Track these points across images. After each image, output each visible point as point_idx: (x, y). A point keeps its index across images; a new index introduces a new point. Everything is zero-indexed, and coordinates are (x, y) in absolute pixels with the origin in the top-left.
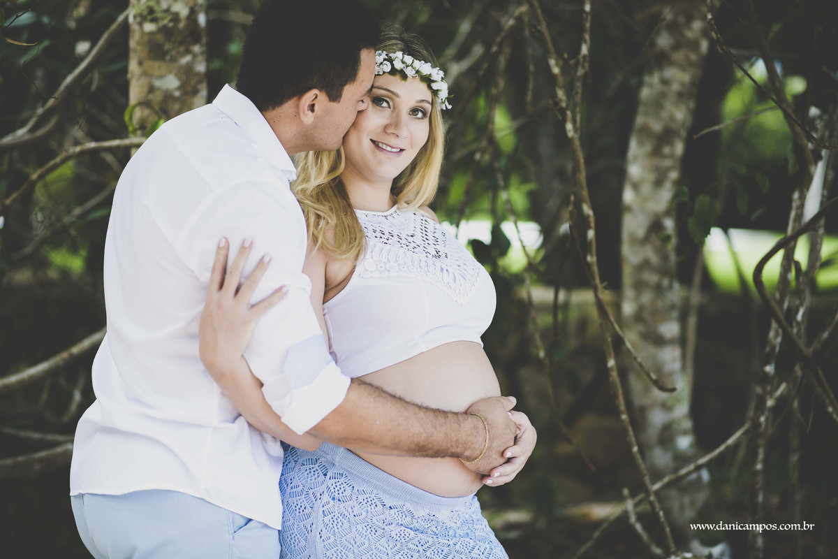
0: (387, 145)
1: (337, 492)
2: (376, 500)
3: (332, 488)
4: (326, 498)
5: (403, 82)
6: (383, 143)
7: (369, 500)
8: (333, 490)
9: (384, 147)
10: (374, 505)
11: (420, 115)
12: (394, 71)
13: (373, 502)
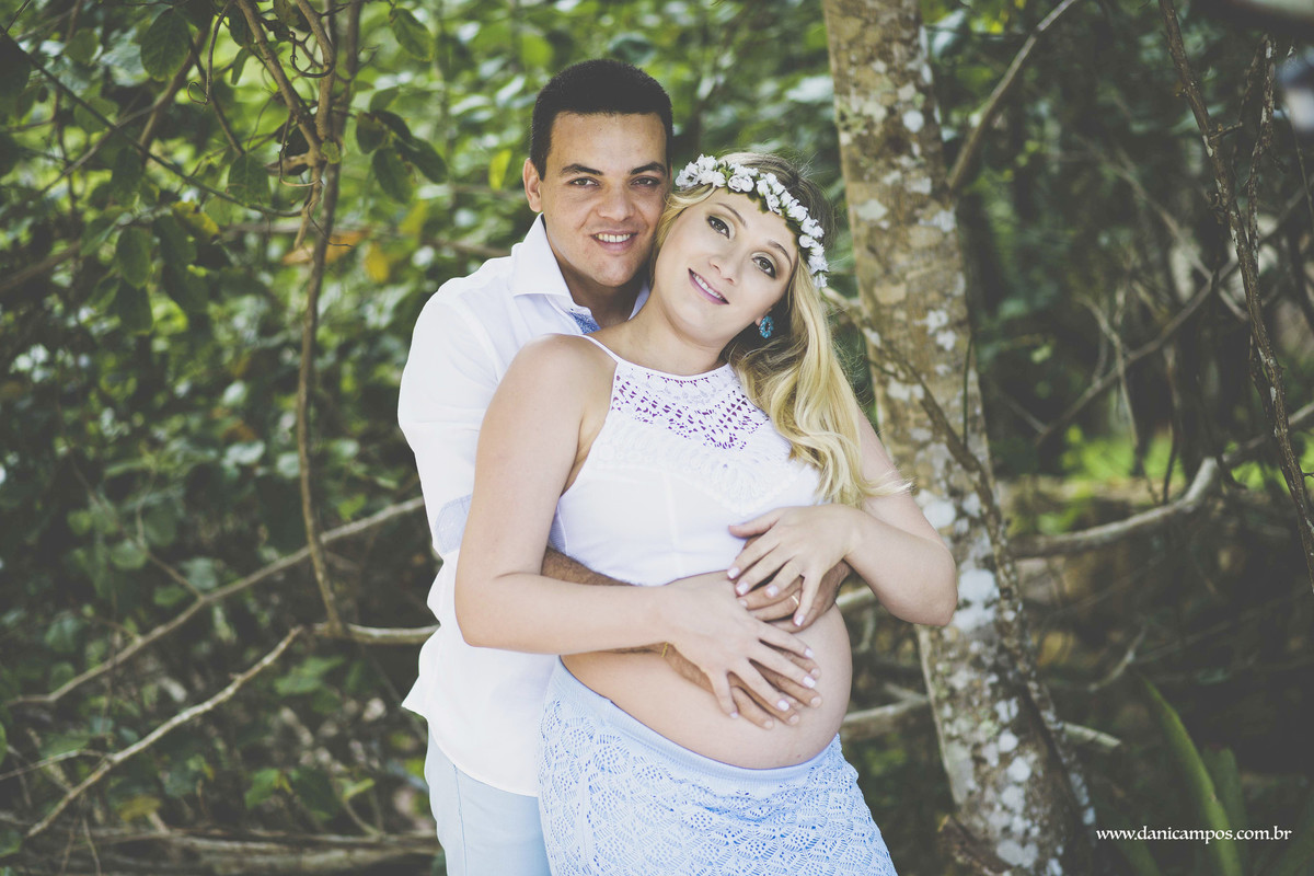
0: (704, 281)
1: (607, 761)
2: (660, 771)
3: (600, 756)
4: (592, 769)
5: (760, 212)
6: (700, 277)
7: (651, 770)
8: (601, 759)
9: (700, 281)
10: (658, 777)
11: (769, 270)
12: (753, 194)
13: (657, 773)
